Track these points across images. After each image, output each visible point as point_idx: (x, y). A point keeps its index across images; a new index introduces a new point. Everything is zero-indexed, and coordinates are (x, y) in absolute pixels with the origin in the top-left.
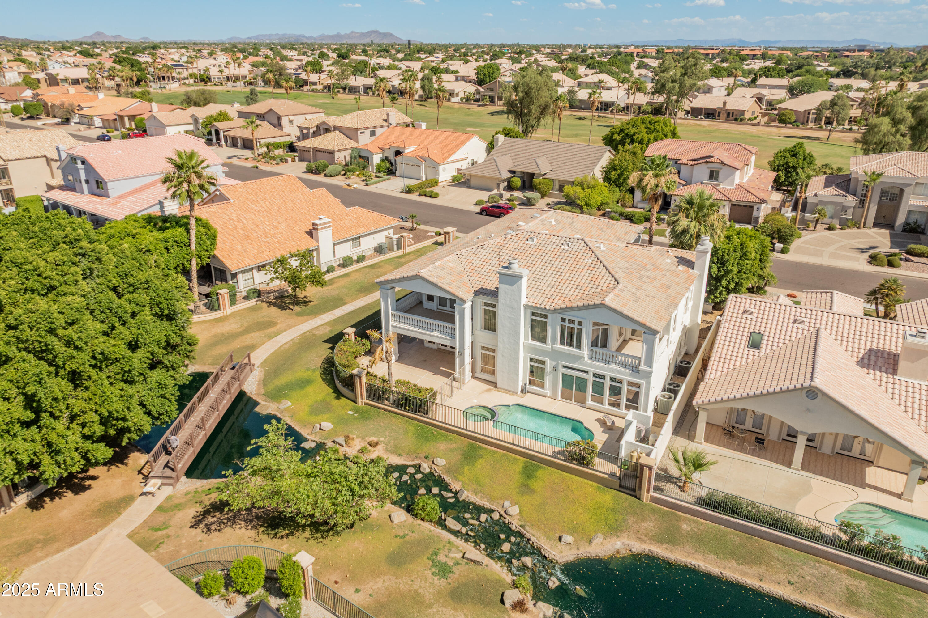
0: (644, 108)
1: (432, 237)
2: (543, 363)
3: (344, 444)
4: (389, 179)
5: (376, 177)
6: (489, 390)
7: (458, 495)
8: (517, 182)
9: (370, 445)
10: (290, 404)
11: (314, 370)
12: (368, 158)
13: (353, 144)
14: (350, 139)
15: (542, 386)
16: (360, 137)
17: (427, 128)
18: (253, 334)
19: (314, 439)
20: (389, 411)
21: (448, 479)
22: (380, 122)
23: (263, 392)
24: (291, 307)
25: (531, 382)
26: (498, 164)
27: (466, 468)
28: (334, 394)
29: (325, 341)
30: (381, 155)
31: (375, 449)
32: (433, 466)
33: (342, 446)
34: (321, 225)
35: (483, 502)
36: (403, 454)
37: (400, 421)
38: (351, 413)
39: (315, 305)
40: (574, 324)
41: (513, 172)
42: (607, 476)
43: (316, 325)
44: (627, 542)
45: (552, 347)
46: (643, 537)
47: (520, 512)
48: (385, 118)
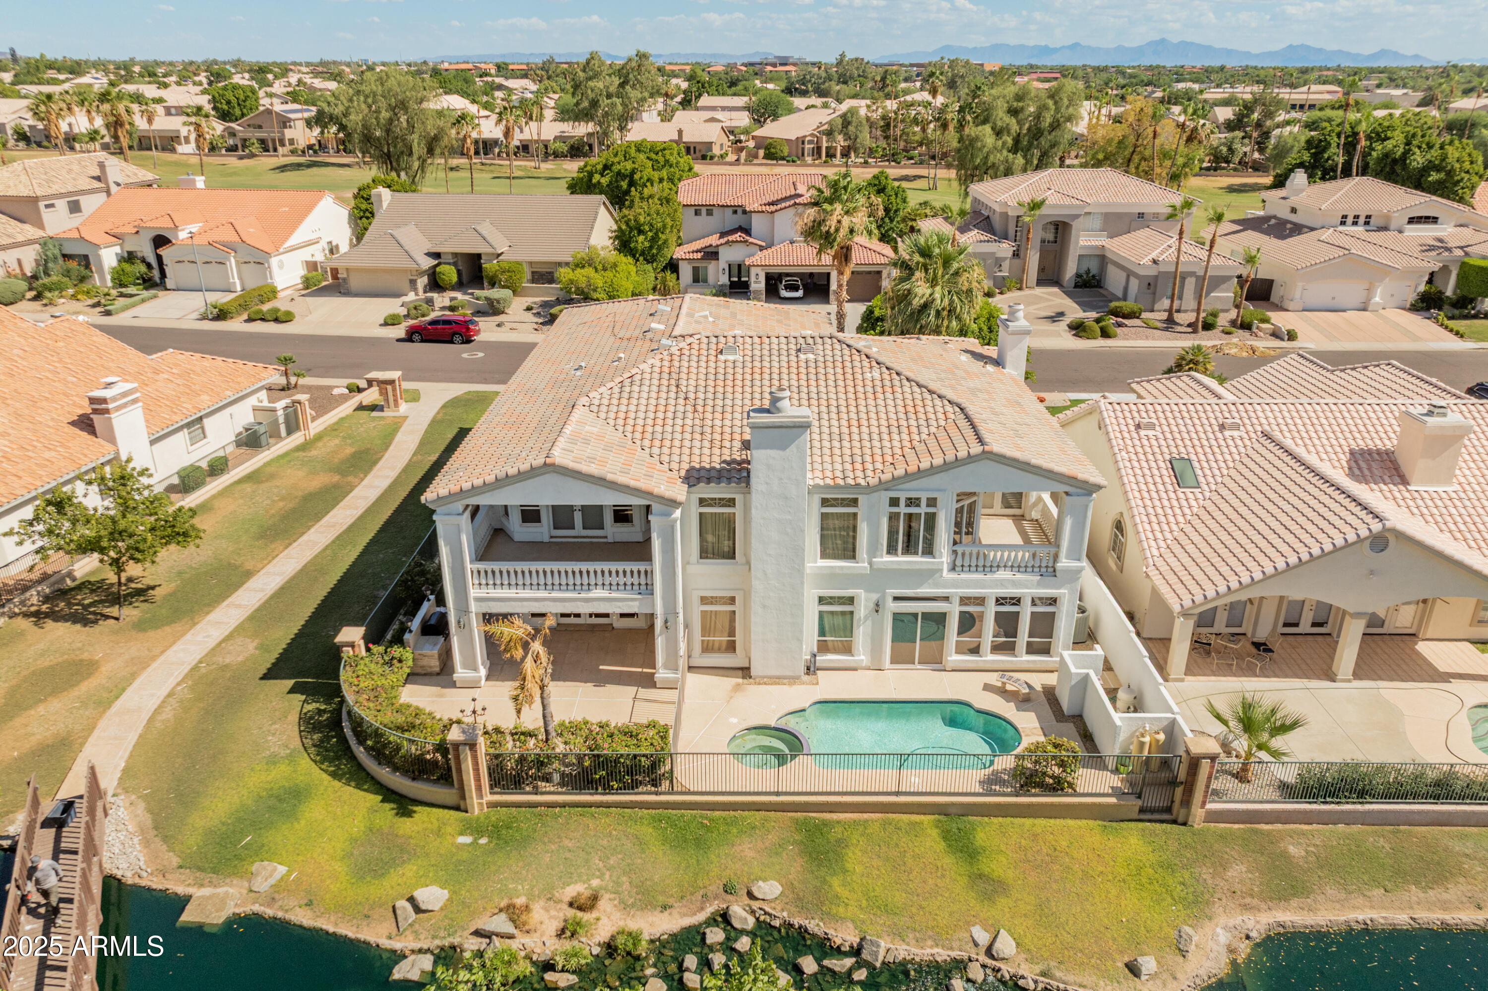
0: (552, 147)
1: (343, 399)
2: (851, 600)
3: (509, 928)
4: (155, 297)
5: (122, 295)
6: (737, 688)
7: (865, 955)
8: (449, 273)
9: (580, 908)
10: (282, 869)
11: (291, 758)
12: (86, 257)
13: (30, 231)
14: (21, 221)
15: (847, 649)
16: (47, 216)
17: (209, 187)
18: (41, 709)
19: (417, 946)
20: (563, 805)
21: (815, 926)
22: (86, 184)
23: (175, 861)
24: (107, 611)
25: (823, 648)
26: (402, 242)
27: (836, 883)
28: (388, 806)
29: (265, 677)
30: (117, 249)
31: (594, 914)
32: (755, 905)
33: (511, 937)
34: (114, 399)
35: (929, 951)
36: (671, 901)
37: (606, 820)
38: (466, 839)
39: (171, 595)
40: (918, 505)
41: (437, 255)
42: (1113, 800)
43: (212, 643)
44: (1231, 923)
45: (870, 563)
46: (1248, 900)
47: (1018, 944)
48: (97, 172)
